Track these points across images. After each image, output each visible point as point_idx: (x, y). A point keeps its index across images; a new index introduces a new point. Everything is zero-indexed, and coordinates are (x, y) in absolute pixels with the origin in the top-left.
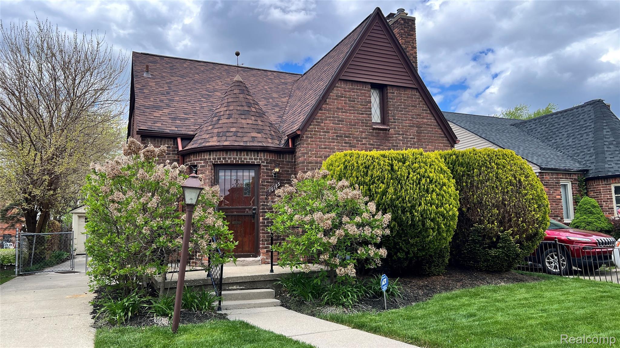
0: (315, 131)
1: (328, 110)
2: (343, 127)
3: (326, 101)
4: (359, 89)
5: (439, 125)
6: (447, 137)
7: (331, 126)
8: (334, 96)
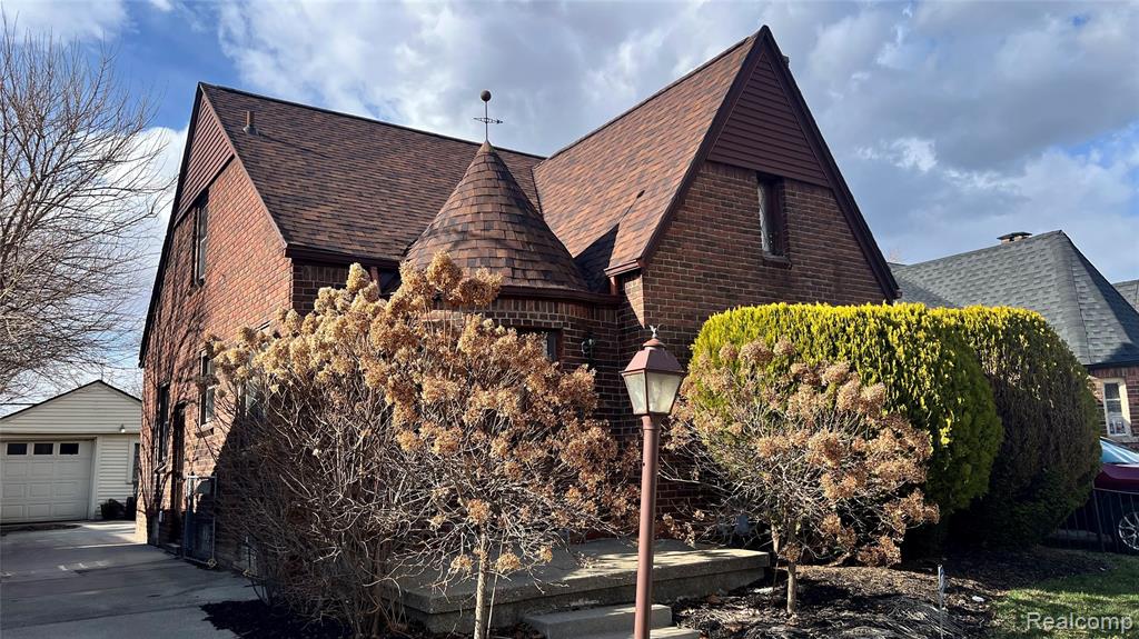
0: (666, 263)
1: (686, 221)
2: (714, 257)
3: (684, 202)
4: (739, 183)
5: (867, 261)
6: (880, 286)
8: (696, 192)
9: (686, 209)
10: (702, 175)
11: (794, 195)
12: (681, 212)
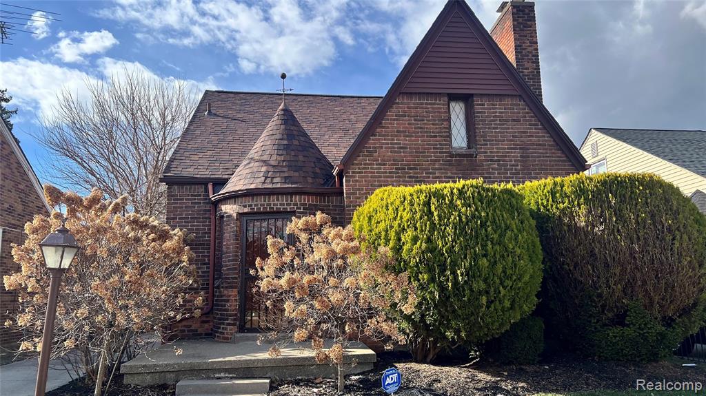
0: (365, 164)
1: (384, 135)
3: (381, 123)
4: (430, 104)
6: (571, 161)
8: (392, 115)
9: (383, 127)
10: (398, 103)
11: (483, 105)
12: (378, 130)
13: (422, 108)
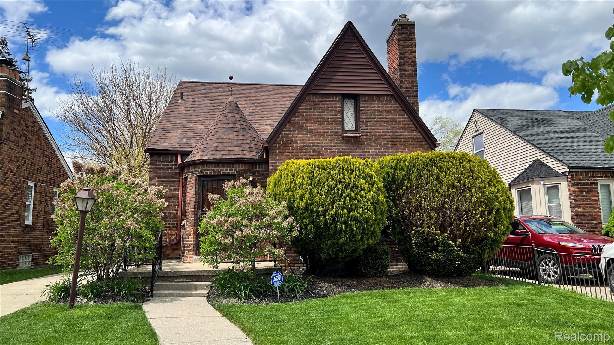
0: (283, 143)
1: (296, 123)
2: (311, 138)
3: (294, 114)
4: (329, 101)
5: (418, 129)
6: (426, 141)
7: (300, 137)
8: (303, 109)
9: (296, 117)
10: (307, 100)
11: (366, 101)
12: (293, 119)
13: (323, 104)
